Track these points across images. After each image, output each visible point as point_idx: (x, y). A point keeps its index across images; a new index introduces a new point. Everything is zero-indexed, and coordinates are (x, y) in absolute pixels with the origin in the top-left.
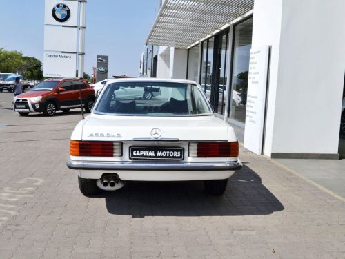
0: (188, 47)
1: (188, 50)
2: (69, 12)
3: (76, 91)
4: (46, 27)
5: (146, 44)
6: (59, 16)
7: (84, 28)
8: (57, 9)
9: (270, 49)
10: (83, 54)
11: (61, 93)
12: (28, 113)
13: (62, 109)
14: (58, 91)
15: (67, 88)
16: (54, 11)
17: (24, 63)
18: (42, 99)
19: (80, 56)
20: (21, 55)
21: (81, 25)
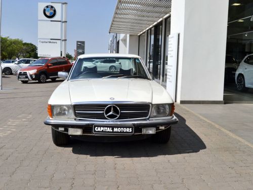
0: (139, 34)
1: (139, 36)
2: (55, 11)
3: (60, 66)
4: (39, 22)
5: (110, 33)
6: (48, 14)
7: (66, 22)
8: (47, 9)
9: (179, 35)
10: (66, 40)
11: (50, 67)
12: (28, 81)
13: (51, 79)
14: (48, 66)
15: (54, 64)
16: (44, 11)
17: (24, 47)
18: (37, 72)
19: (63, 42)
20: (21, 42)
21: (64, 20)
